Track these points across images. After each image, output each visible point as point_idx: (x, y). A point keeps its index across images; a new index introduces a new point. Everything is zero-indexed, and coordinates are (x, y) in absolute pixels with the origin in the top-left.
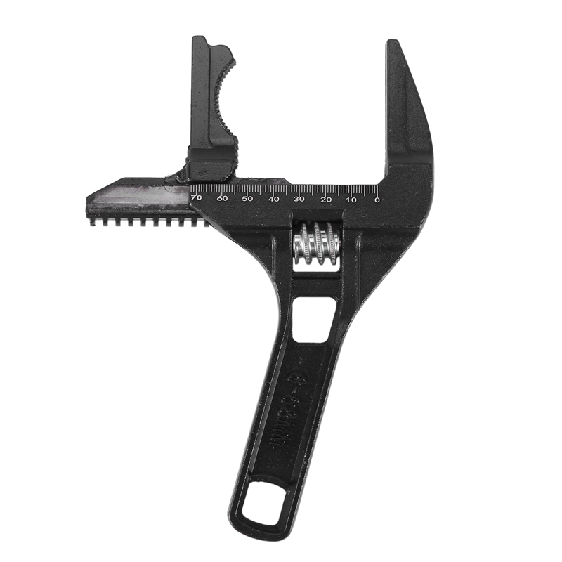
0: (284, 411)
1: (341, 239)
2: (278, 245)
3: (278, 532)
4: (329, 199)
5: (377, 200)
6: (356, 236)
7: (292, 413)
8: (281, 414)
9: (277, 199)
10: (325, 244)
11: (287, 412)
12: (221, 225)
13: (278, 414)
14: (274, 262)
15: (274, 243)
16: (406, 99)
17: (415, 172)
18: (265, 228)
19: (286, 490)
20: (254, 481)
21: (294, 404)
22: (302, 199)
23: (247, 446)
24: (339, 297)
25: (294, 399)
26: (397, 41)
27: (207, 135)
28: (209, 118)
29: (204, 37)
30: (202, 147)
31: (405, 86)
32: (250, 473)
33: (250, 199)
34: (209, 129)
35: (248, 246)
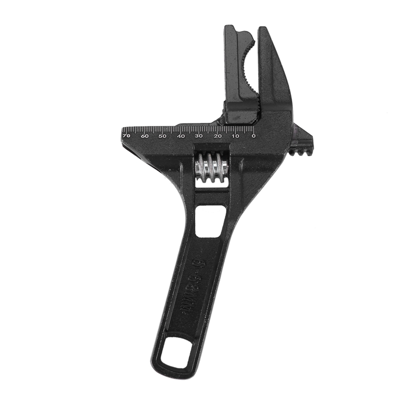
0: (190, 286)
1: (228, 164)
2: (184, 168)
3: (186, 373)
4: (220, 136)
5: (254, 136)
6: (239, 162)
7: (196, 288)
8: (188, 288)
9: (183, 136)
10: (215, 168)
11: (192, 286)
12: (144, 155)
13: (186, 288)
14: (182, 180)
15: (181, 167)
16: (272, 67)
17: (280, 116)
18: (175, 157)
19: (192, 343)
20: (169, 337)
21: (197, 281)
22: (201, 136)
23: (164, 311)
24: (228, 205)
25: (197, 277)
26: (265, 27)
27: (238, 92)
28: (239, 81)
29: (233, 26)
30: (235, 101)
31: (272, 58)
32: (166, 330)
33: (164, 136)
34: (239, 89)
35: (163, 170)
